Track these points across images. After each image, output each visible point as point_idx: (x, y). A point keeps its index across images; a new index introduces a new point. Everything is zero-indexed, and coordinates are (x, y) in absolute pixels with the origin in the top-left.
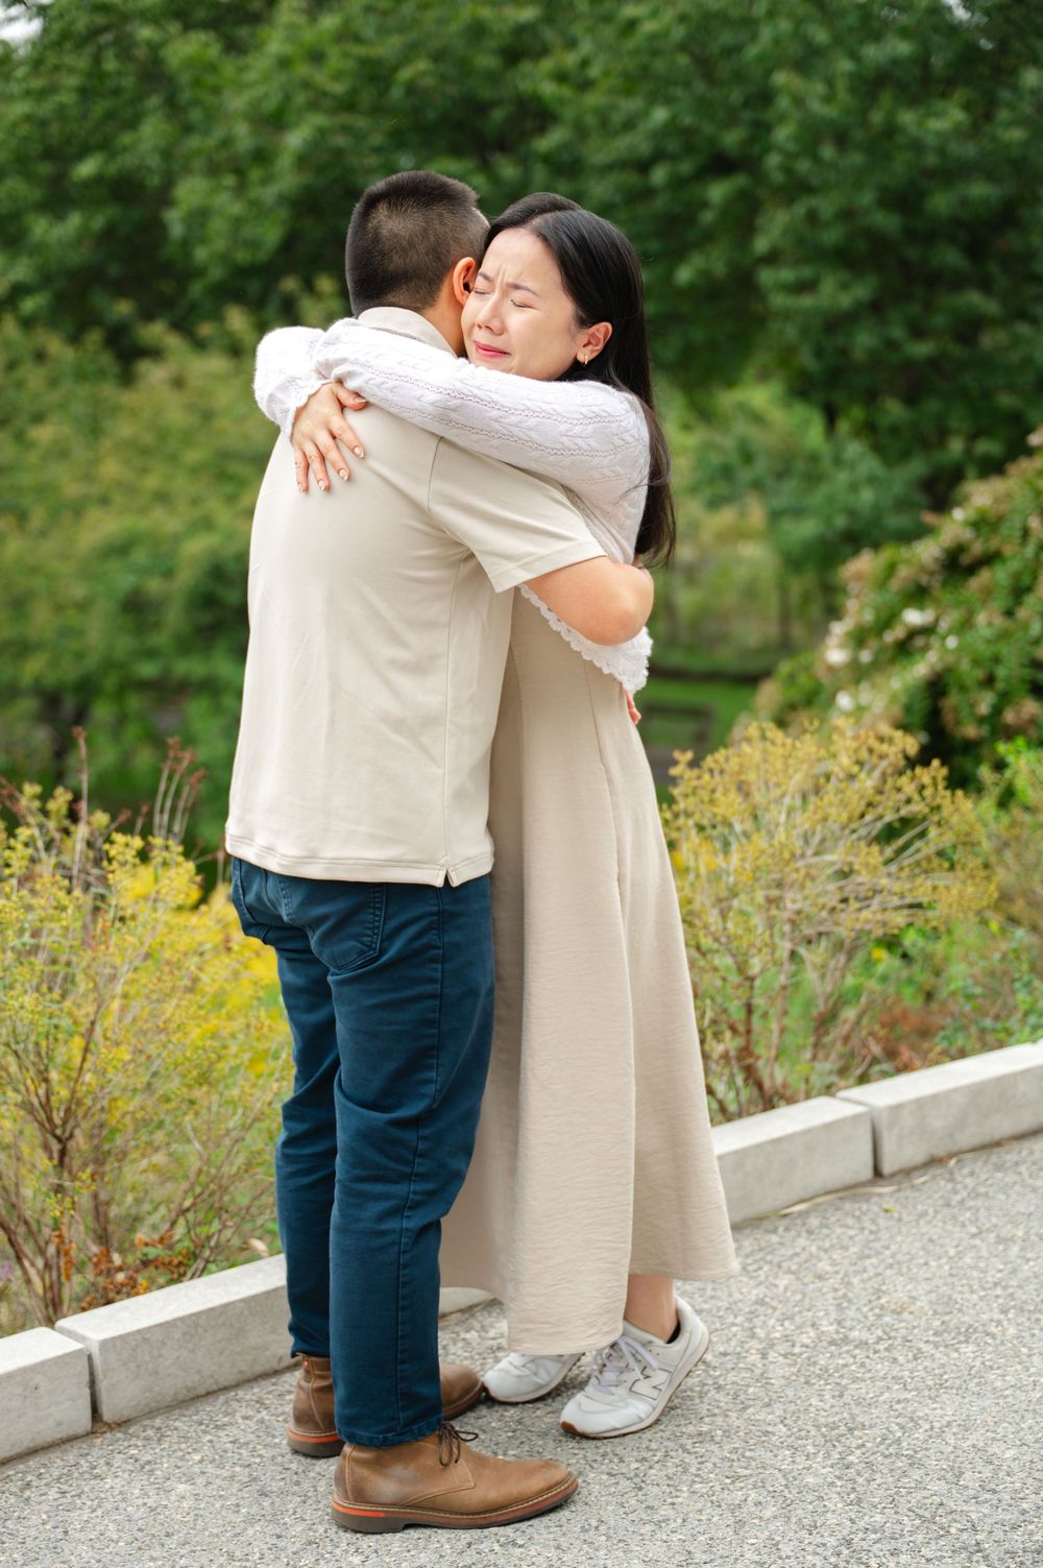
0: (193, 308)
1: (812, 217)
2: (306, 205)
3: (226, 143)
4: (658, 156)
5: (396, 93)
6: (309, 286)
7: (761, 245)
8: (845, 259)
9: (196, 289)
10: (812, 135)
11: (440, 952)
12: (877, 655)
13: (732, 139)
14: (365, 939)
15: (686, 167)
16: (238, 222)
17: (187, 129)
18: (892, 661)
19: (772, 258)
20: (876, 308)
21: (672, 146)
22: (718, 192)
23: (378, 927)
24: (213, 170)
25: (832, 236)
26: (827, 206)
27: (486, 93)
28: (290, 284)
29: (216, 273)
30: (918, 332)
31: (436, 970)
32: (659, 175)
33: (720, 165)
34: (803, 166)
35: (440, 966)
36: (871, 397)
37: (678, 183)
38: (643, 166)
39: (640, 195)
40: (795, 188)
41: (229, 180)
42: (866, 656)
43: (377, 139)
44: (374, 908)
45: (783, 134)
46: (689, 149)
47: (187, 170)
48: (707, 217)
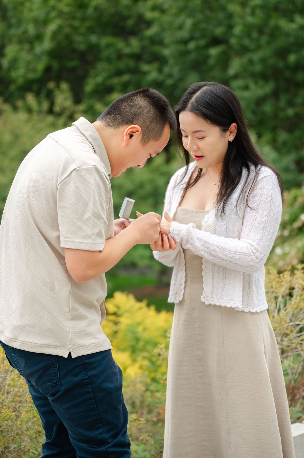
0: (11, 94)
1: (251, 62)
2: (54, 54)
3: (25, 32)
4: (192, 38)
5: (90, 11)
6: (58, 86)
7: (231, 71)
8: (264, 77)
9: (12, 87)
10: (248, 30)
11: (88, 380)
12: (291, 232)
13: (219, 31)
14: (54, 381)
15: (202, 42)
16: (29, 63)
17: (10, 26)
18: (297, 235)
19: (236, 77)
20: (275, 94)
21: (197, 34)
22: (214, 52)
23: (57, 375)
24: (21, 42)
25: (258, 68)
26: (256, 56)
27: (126, 13)
28: (51, 85)
29: (20, 81)
30: (291, 104)
31: (89, 388)
32: (192, 45)
33: (216, 41)
34: (246, 42)
35: (90, 386)
36: (274, 129)
37: (199, 49)
38: (185, 42)
39: (185, 53)
40: (244, 50)
41: (27, 46)
42: (286, 233)
43: (82, 30)
44: (54, 367)
45: (237, 30)
46: (203, 36)
47: (10, 41)
48: (212, 62)
